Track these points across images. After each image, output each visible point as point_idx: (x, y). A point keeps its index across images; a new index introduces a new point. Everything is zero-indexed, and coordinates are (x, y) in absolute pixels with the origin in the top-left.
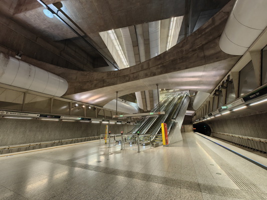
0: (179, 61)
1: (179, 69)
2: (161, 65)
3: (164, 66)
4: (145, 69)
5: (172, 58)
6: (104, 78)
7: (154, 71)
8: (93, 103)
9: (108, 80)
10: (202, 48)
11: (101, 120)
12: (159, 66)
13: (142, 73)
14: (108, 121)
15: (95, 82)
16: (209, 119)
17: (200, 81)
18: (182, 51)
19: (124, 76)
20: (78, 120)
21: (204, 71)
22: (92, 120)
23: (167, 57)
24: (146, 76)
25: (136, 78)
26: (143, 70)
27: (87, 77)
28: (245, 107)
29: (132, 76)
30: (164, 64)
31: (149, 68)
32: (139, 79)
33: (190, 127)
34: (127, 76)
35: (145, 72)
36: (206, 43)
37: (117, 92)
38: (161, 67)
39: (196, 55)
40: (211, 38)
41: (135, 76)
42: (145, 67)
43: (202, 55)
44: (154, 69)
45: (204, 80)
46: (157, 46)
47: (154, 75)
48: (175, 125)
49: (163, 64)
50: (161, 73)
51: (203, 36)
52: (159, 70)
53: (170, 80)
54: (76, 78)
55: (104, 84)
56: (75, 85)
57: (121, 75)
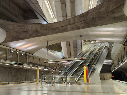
0: (97, 20)
1: (97, 25)
2: (84, 22)
3: (86, 22)
4: (72, 24)
5: (92, 17)
6: (38, 29)
7: (79, 26)
8: (25, 50)
9: (41, 31)
10: (113, 11)
11: (31, 66)
12: (83, 22)
13: (69, 27)
14: (37, 67)
15: (30, 33)
16: (121, 65)
17: (113, 34)
18: (100, 12)
19: (55, 29)
20: (13, 65)
21: (114, 27)
22: (24, 65)
23: (89, 16)
24: (73, 29)
25: (65, 31)
26: (70, 24)
27: (23, 28)
29: (61, 29)
30: (87, 21)
31: (75, 23)
32: (67, 31)
33: (109, 75)
34: (57, 28)
35: (72, 26)
36: (116, 8)
37: (48, 41)
38: (84, 23)
39: (109, 16)
40: (118, 5)
41: (63, 29)
42: (72, 22)
43: (113, 16)
44: (78, 24)
45: (116, 33)
46: (81, 4)
47: (79, 28)
48: (94, 69)
49: (85, 20)
50: (84, 27)
51: (114, 3)
52: (83, 25)
53: (90, 33)
54: (13, 28)
55: (38, 35)
56: (13, 34)
57: (52, 28)
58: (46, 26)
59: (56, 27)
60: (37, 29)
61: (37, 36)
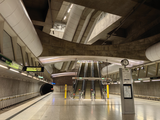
0: (127, 53)
2: (117, 52)
5: (123, 50)
7: (112, 54)
9: (77, 51)
12: (116, 52)
13: (104, 52)
15: (66, 49)
18: (129, 48)
26: (104, 50)
28: (149, 81)
29: (96, 52)
30: (119, 52)
31: (109, 51)
32: (101, 56)
34: (93, 51)
35: (106, 52)
36: (140, 50)
38: (117, 53)
39: (135, 53)
40: (143, 48)
41: (99, 53)
42: (106, 49)
43: (138, 55)
47: (112, 56)
50: (116, 56)
51: (140, 46)
52: (115, 54)
54: (49, 41)
55: (75, 53)
56: (49, 48)
57: (88, 50)
58: (82, 47)
59: (91, 50)
60: (73, 47)
61: (74, 55)
